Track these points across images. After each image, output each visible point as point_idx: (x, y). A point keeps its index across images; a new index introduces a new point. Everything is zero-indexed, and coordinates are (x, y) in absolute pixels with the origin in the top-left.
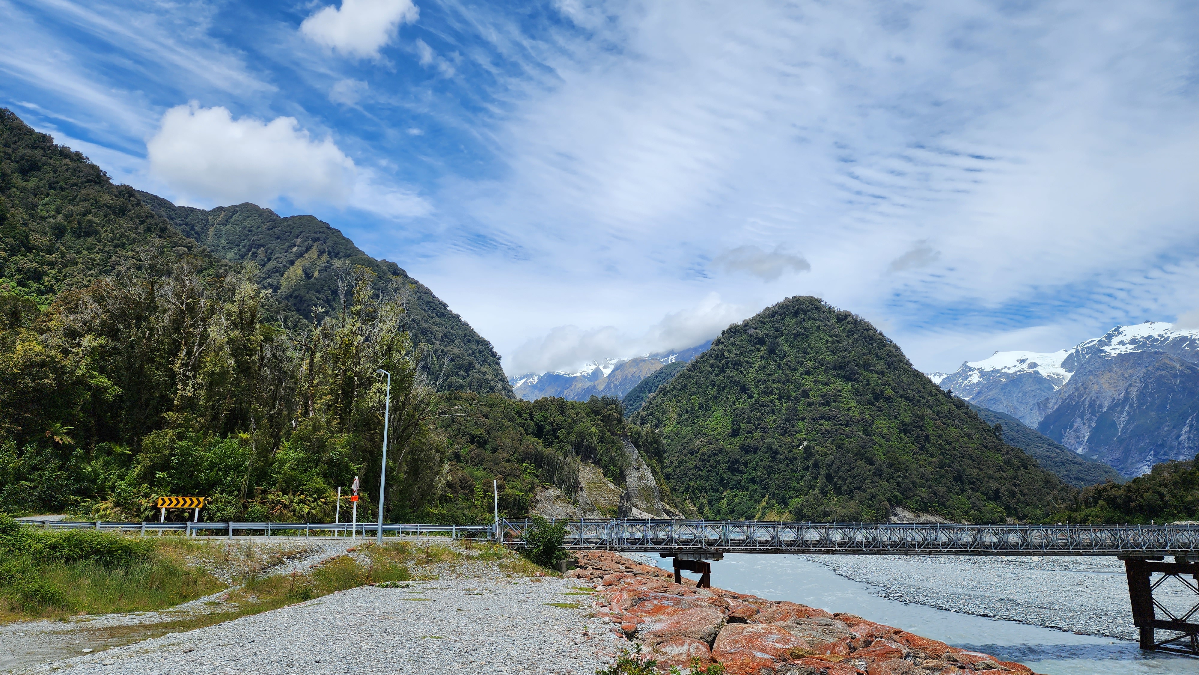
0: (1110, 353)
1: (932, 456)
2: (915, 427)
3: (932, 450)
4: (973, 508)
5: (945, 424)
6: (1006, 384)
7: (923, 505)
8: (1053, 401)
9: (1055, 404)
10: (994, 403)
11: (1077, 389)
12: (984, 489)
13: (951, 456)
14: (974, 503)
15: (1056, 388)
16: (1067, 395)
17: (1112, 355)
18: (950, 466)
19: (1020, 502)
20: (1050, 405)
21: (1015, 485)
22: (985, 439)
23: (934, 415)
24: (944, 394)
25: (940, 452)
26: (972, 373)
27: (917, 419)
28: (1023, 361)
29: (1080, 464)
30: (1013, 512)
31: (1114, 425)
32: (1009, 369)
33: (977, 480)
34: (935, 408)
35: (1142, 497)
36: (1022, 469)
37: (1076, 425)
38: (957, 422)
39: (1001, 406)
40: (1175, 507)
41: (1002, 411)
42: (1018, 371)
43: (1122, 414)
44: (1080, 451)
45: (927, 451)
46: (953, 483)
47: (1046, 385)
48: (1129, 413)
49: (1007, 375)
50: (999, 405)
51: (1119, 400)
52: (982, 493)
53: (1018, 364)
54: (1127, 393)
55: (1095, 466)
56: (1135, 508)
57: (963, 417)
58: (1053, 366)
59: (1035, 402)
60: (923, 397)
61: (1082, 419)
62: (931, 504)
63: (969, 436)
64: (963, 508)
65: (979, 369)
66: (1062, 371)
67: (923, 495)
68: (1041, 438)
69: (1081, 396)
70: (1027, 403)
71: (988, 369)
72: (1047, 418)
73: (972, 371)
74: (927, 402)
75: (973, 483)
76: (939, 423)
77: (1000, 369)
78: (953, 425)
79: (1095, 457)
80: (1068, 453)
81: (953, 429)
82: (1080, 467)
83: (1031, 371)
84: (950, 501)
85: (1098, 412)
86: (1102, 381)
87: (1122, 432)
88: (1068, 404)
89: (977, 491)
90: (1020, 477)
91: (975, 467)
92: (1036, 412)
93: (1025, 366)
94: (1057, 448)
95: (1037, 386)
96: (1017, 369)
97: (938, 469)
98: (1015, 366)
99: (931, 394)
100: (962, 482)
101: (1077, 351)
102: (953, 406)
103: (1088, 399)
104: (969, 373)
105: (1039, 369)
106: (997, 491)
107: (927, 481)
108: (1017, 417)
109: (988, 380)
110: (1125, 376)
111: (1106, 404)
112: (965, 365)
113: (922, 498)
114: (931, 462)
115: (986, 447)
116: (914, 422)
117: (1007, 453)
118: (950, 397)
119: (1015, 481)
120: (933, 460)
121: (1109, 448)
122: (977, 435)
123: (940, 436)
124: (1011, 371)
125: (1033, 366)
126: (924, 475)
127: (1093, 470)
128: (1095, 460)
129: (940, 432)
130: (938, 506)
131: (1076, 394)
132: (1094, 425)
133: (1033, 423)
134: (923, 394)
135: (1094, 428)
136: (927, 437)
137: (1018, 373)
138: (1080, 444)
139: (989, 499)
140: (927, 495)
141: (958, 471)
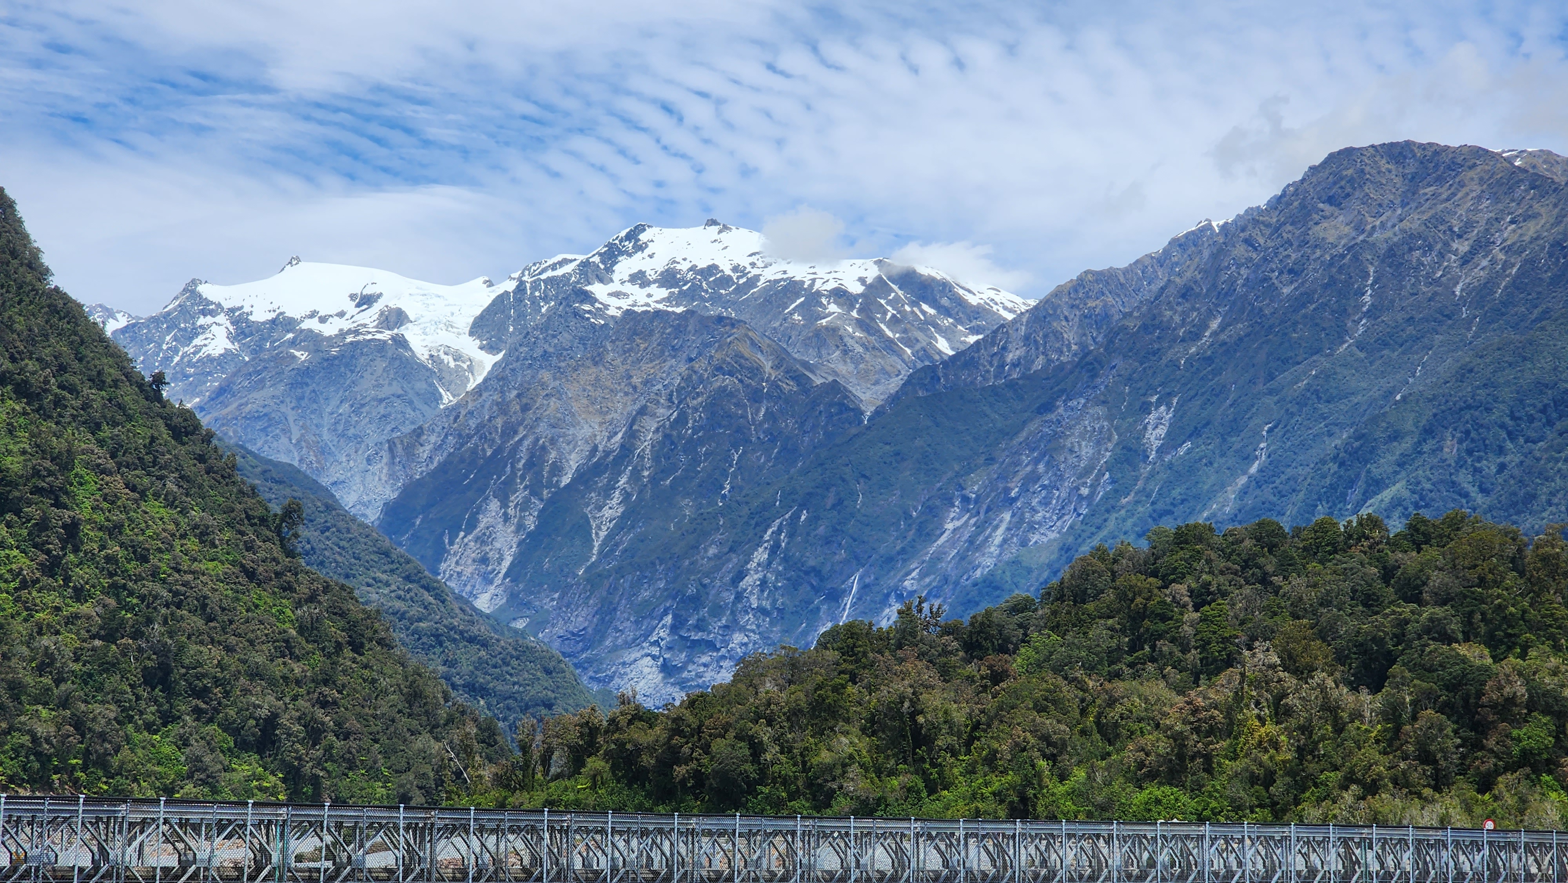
0: (606, 307)
1: (80, 595)
2: (37, 491)
3: (81, 574)
4: (190, 776)
5: (133, 489)
6: (305, 373)
7: (37, 765)
8: (433, 439)
9: (438, 448)
10: (264, 430)
11: (503, 408)
12: (232, 713)
13: (142, 598)
14: (198, 759)
15: (447, 399)
16: (473, 423)
17: (612, 312)
18: (136, 635)
19: (331, 759)
20: (424, 452)
21: (324, 704)
22: (249, 547)
23: (101, 456)
24: (141, 385)
25: (105, 582)
26: (209, 320)
27: (48, 464)
28: (366, 301)
29: (484, 644)
30: (308, 789)
31: (583, 530)
32: (323, 320)
33: (217, 682)
34: (106, 432)
35: (706, 749)
36: (348, 652)
37: (484, 521)
38: (171, 486)
39: (284, 440)
40: (785, 782)
41: (284, 459)
42: (349, 332)
43: (608, 496)
44: (484, 602)
45: (67, 579)
46: (140, 691)
47: (421, 386)
48: (627, 496)
49: (312, 340)
50: (276, 437)
51: (607, 453)
52: (226, 727)
53: (350, 307)
54: (632, 435)
55: (524, 653)
56: (683, 781)
57: (191, 468)
58: (449, 326)
59: (384, 438)
60: (72, 389)
61: (504, 505)
62: (64, 760)
63: (203, 534)
64: (160, 777)
65: (232, 310)
66: (471, 347)
67: (40, 730)
68: (387, 554)
69: (510, 430)
70: (358, 439)
71: (260, 315)
72: (410, 491)
73: (213, 313)
74: (85, 407)
75: (202, 693)
76: (117, 483)
77: (297, 316)
78: (157, 496)
79: (520, 624)
80: (456, 606)
81: (155, 508)
82: (483, 653)
83: (385, 335)
84: (125, 752)
85: (549, 485)
86: (572, 390)
87: (600, 552)
88: (474, 451)
89: (211, 720)
90: (342, 679)
91: (212, 642)
92: (381, 467)
93: (369, 317)
94: (427, 588)
95: (396, 388)
96: (345, 324)
97: (97, 643)
98: (341, 314)
99: (97, 381)
100: (169, 689)
101: (521, 288)
102: (163, 429)
103: (526, 443)
104: (202, 321)
105: (410, 333)
106: (271, 722)
107: (58, 682)
108: (325, 481)
109: (256, 351)
110: (636, 380)
111: (573, 462)
112: (190, 290)
113: (35, 739)
114: (76, 616)
115: (251, 575)
116: (36, 473)
117: (312, 598)
118: (158, 397)
119: (326, 690)
120: (85, 608)
121: (561, 598)
122: (228, 535)
123: (113, 531)
124: (329, 330)
125: (393, 319)
126: (53, 660)
127: (514, 663)
128: (522, 634)
129: (118, 516)
130: (84, 768)
131: (499, 422)
132: (531, 523)
133: (366, 505)
134: (75, 380)
135: (529, 535)
136: (72, 529)
137: (350, 339)
138: (488, 580)
139: (243, 746)
140: (52, 730)
141: (162, 651)
